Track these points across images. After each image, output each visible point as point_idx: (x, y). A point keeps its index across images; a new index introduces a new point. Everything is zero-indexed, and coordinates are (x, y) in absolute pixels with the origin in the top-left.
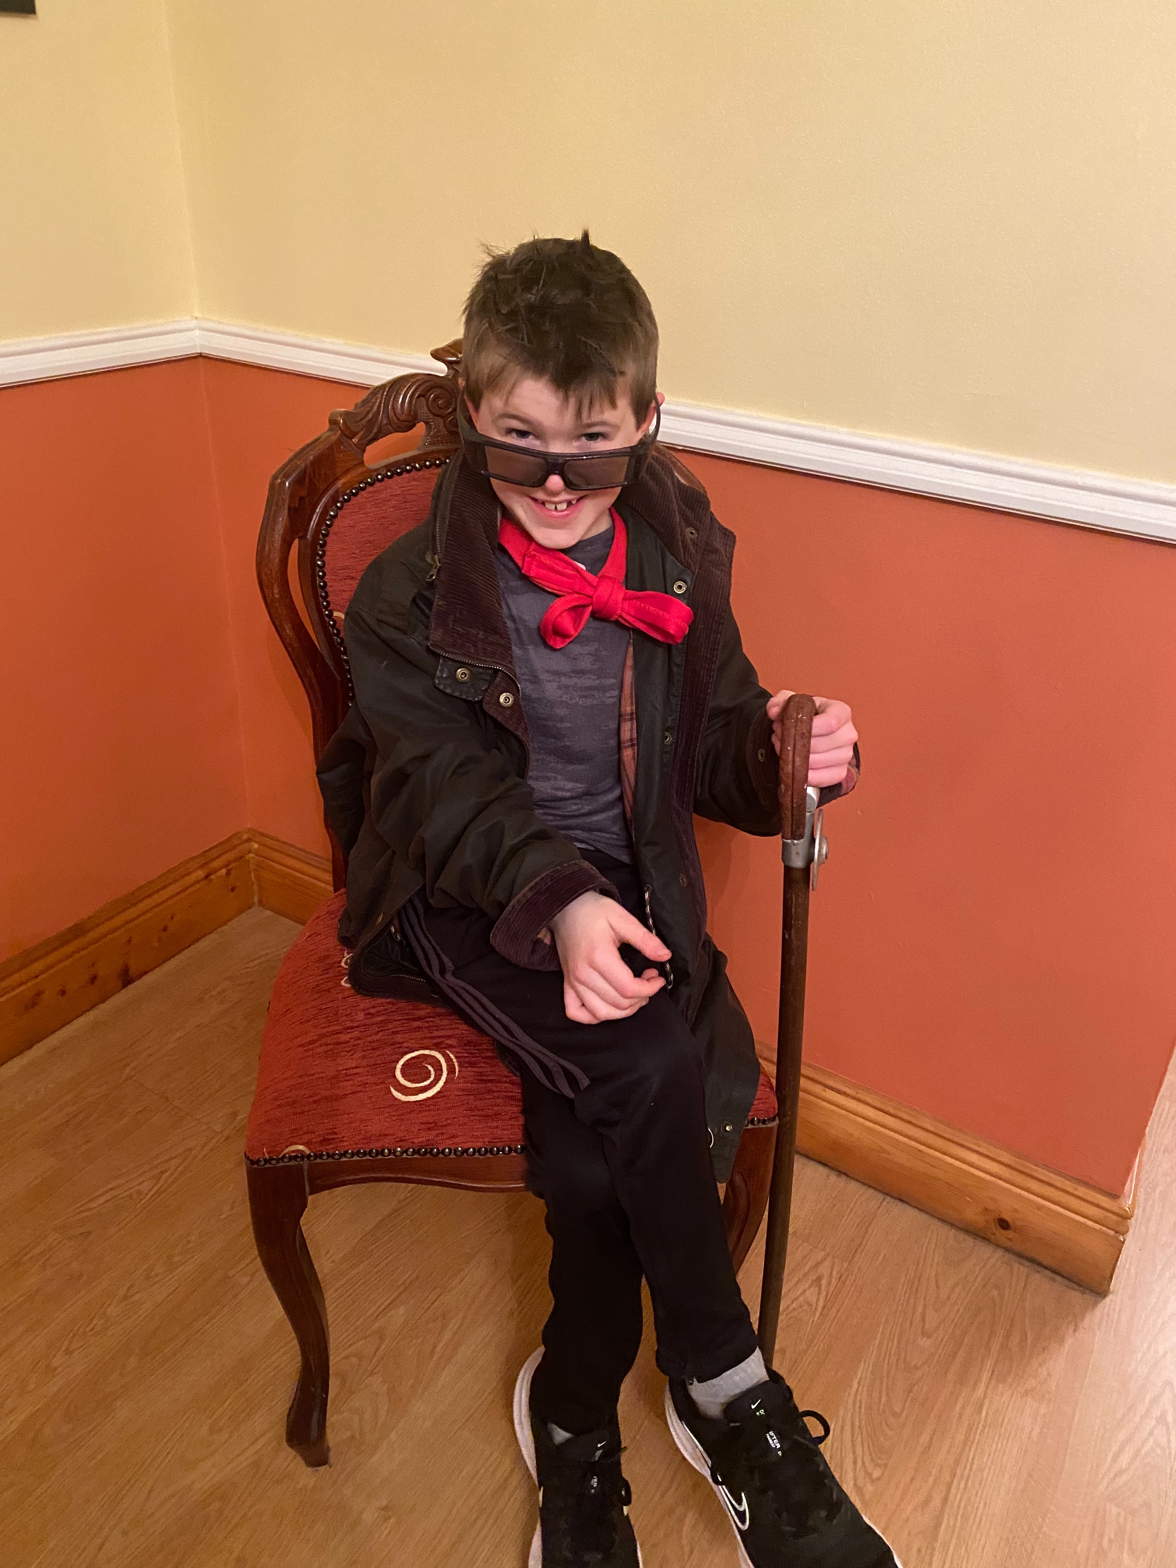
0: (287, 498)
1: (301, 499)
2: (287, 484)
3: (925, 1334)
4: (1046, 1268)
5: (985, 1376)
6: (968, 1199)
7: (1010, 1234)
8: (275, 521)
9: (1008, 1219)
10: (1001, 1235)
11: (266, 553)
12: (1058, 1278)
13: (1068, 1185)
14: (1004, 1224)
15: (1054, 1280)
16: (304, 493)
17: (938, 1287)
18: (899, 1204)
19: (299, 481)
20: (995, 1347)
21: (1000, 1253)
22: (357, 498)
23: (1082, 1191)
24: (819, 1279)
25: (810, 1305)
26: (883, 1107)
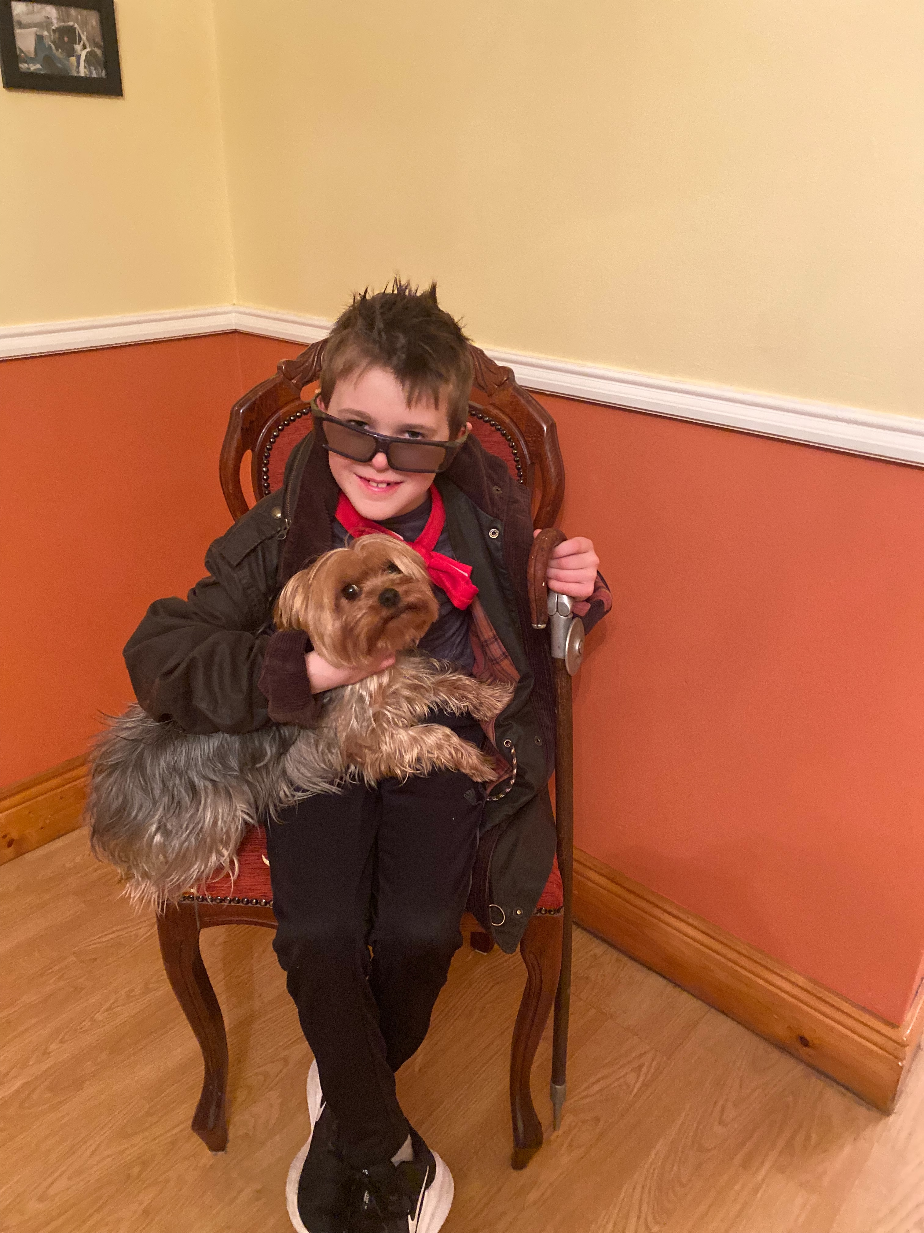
0: (240, 420)
1: (251, 422)
2: (241, 411)
3: (722, 1123)
4: (839, 1084)
5: (767, 1165)
6: (775, 1016)
7: (809, 1051)
8: (232, 438)
9: (808, 1038)
10: (803, 1050)
11: (225, 460)
12: (849, 1094)
13: (855, 1012)
14: (804, 1042)
15: (844, 1095)
16: (253, 417)
17: (741, 1086)
18: (722, 1017)
19: (250, 409)
20: (781, 1144)
21: (801, 1067)
22: (294, 423)
23: (866, 1018)
24: (640, 1067)
25: (628, 1086)
26: (708, 931)
